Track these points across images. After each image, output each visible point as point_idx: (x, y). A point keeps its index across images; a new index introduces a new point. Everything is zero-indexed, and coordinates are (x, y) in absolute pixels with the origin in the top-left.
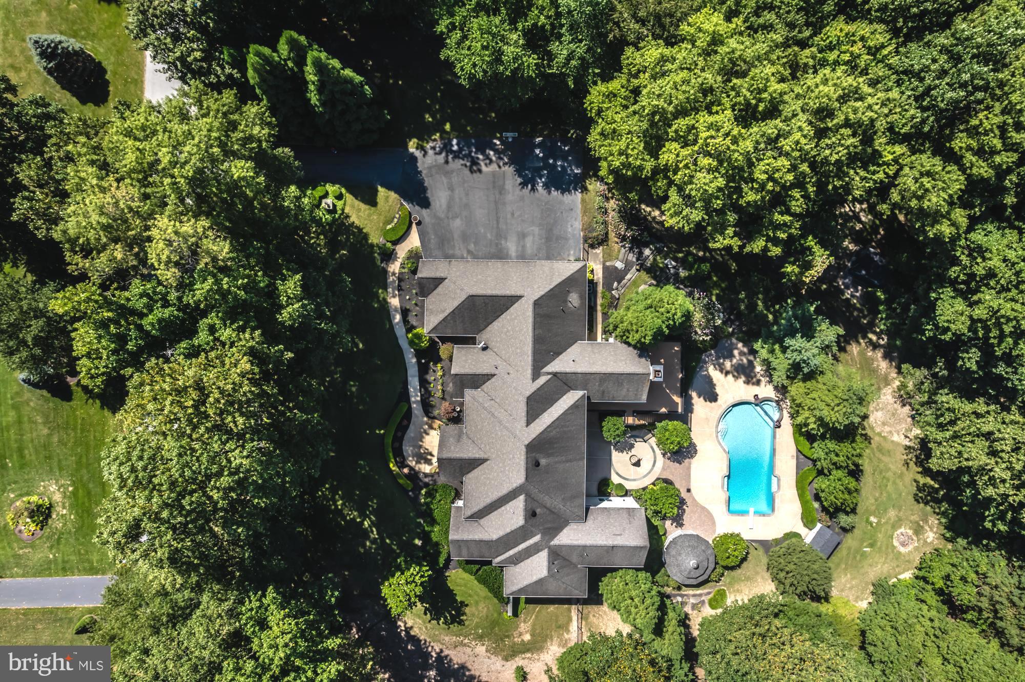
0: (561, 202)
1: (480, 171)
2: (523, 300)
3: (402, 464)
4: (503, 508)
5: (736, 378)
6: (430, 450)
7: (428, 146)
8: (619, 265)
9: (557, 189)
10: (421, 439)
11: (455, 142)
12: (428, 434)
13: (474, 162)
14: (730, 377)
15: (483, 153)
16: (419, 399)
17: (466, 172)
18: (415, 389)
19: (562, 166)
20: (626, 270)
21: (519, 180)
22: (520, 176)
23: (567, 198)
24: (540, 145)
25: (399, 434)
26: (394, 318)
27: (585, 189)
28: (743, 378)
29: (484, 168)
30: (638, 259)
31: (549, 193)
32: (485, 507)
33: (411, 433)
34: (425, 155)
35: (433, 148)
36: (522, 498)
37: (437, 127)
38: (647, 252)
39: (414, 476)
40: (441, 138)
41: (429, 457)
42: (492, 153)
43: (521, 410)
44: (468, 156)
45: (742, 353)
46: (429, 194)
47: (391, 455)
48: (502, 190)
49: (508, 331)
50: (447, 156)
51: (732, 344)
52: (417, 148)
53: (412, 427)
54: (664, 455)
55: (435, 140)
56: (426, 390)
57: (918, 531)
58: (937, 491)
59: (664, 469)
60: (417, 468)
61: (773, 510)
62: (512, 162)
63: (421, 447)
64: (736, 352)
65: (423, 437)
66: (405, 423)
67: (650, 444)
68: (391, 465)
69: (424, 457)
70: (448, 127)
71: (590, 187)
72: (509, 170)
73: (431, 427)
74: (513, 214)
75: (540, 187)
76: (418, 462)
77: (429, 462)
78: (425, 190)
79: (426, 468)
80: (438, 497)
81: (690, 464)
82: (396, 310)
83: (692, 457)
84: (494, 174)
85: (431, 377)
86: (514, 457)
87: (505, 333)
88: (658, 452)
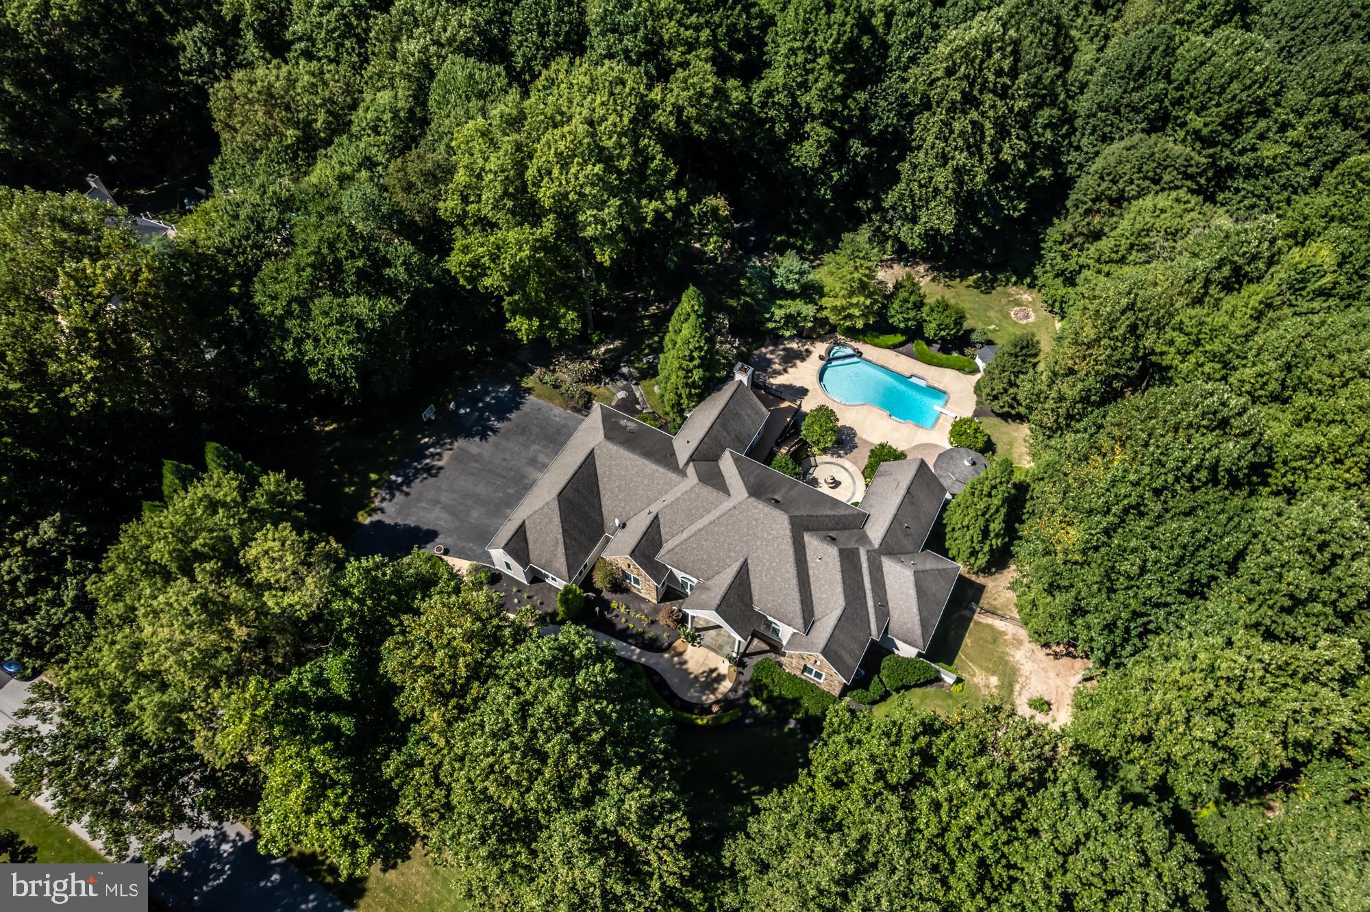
0: (526, 415)
1: (441, 468)
2: (597, 452)
3: (705, 710)
4: (811, 572)
5: (794, 366)
6: (707, 669)
7: (377, 503)
8: (621, 395)
9: (511, 412)
10: (687, 673)
11: (393, 477)
12: (685, 662)
13: (428, 470)
14: (790, 370)
15: (426, 457)
16: (638, 651)
17: (431, 480)
18: (623, 649)
19: (493, 398)
20: (631, 393)
21: (477, 439)
22: (473, 436)
23: (525, 408)
24: (458, 407)
25: (666, 693)
27: (529, 391)
28: (798, 362)
29: (440, 464)
30: (627, 380)
31: (509, 419)
32: (800, 591)
33: (673, 681)
34: (382, 510)
35: (383, 500)
36: (807, 538)
37: (366, 485)
38: (625, 370)
39: (726, 703)
40: (379, 487)
41: (714, 675)
42: (432, 450)
43: (708, 492)
44: (417, 472)
45: (772, 352)
46: (425, 527)
47: (686, 715)
48: (476, 458)
49: (619, 487)
50: (402, 491)
51: (759, 356)
52: (370, 515)
53: (667, 677)
54: (840, 456)
55: (376, 495)
56: (632, 636)
57: (1018, 303)
58: (984, 277)
59: (855, 463)
60: (720, 696)
61: (945, 393)
62: (454, 437)
63: (696, 678)
64: (769, 356)
65: (686, 670)
66: (656, 678)
67: (821, 463)
68: (699, 722)
69: (712, 679)
70: (373, 476)
71: (530, 385)
72: (460, 443)
73: (680, 654)
74: (505, 460)
75: (497, 425)
76: (714, 691)
77: (721, 678)
78: (417, 529)
79: (726, 685)
80: (766, 681)
81: (861, 439)
83: (855, 434)
84: (453, 458)
85: (621, 623)
86: (756, 520)
87: (620, 491)
88: (834, 460)
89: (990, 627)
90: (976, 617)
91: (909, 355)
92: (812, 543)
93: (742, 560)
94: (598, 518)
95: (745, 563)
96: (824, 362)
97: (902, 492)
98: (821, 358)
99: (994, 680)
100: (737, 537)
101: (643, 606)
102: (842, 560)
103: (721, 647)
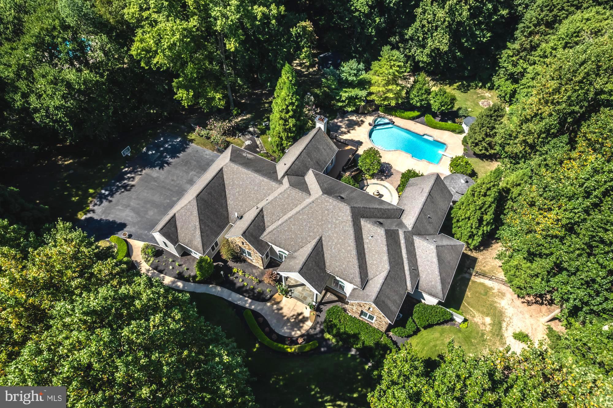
0: (189, 154)
1: (133, 186)
3: (293, 342)
4: (366, 246)
5: (354, 129)
6: (296, 313)
7: (91, 207)
8: (248, 143)
9: (180, 153)
10: (282, 316)
11: (103, 191)
12: (281, 309)
13: (125, 187)
14: (351, 131)
15: (125, 179)
16: (250, 301)
17: (126, 193)
18: (240, 300)
19: (170, 145)
20: (254, 142)
21: (157, 168)
22: (155, 167)
23: (189, 151)
24: (148, 150)
25: (267, 329)
26: (179, 287)
27: (192, 141)
28: (356, 127)
29: (133, 183)
30: (252, 135)
31: (178, 157)
32: (358, 259)
33: (273, 323)
34: (93, 211)
35: (95, 204)
36: (363, 222)
37: (86, 195)
38: (251, 129)
39: (308, 337)
40: (94, 198)
41: (301, 317)
42: (129, 175)
43: (296, 193)
44: (119, 188)
45: (341, 122)
46: (118, 221)
47: (280, 345)
48: (155, 179)
49: (238, 192)
50: (107, 199)
51: (333, 124)
52: (86, 214)
53: (268, 318)
54: (382, 180)
55: (91, 202)
56: (247, 291)
57: (483, 98)
58: (463, 84)
59: (392, 184)
60: (303, 332)
61: (445, 144)
62: (143, 167)
63: (288, 319)
64: (339, 124)
65: (282, 313)
66: (261, 319)
67: (371, 184)
68: (289, 350)
69: (299, 320)
70: (91, 191)
71: (193, 137)
72: (147, 171)
73: (278, 303)
74: (173, 180)
75: (170, 160)
76: (300, 328)
77: (305, 320)
78: (114, 222)
79: (308, 325)
80: (336, 321)
81: (395, 170)
82: (173, 282)
83: (391, 167)
84: (141, 180)
85: (239, 282)
86: (328, 210)
87: (239, 195)
88: (379, 182)
89: (483, 284)
90: (473, 278)
91: (423, 123)
92: (367, 226)
93: (318, 238)
94: (225, 213)
95: (320, 240)
96: (372, 127)
97: (425, 194)
98: (370, 124)
99: (488, 320)
100: (314, 222)
101: (254, 271)
102: (387, 238)
103: (305, 298)
